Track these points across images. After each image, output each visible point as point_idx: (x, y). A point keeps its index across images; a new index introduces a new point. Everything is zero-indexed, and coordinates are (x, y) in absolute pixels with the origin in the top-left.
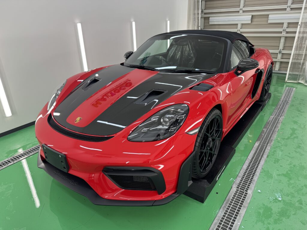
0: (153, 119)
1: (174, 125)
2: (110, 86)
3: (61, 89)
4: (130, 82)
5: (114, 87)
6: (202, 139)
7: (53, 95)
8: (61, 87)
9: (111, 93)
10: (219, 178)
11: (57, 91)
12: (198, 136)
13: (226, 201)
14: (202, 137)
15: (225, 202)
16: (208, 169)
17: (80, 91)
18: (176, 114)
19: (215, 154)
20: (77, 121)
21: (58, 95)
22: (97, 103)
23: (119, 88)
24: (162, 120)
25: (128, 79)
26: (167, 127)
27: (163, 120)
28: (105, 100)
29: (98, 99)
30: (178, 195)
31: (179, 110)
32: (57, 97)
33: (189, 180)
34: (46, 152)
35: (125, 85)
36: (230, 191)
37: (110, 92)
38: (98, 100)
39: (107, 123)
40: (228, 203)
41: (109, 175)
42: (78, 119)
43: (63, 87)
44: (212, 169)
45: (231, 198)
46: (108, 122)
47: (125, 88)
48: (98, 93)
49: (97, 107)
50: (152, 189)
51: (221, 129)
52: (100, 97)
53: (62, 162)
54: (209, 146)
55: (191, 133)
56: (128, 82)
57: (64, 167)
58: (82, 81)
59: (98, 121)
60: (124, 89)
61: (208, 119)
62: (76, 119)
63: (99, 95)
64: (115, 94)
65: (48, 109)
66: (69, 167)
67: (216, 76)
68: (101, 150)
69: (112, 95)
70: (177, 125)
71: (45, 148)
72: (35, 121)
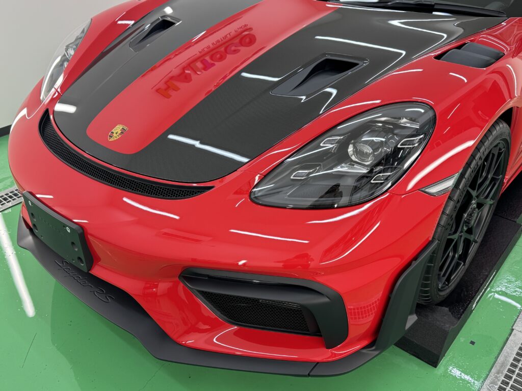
0: (327, 145)
1: (385, 166)
2: (203, 42)
3: (76, 45)
4: (252, 32)
5: (211, 46)
6: (459, 205)
7: (56, 59)
8: (76, 40)
9: (203, 61)
10: (477, 303)
11: (67, 50)
12: (450, 198)
13: (498, 368)
14: (458, 201)
15: (493, 370)
16: (456, 278)
17: (124, 52)
18: (396, 132)
19: (476, 242)
20: (115, 135)
21: (67, 60)
22: (168, 88)
23: (222, 49)
24: (351, 149)
25: (245, 25)
26: (365, 171)
27: (355, 147)
28: (187, 79)
29: (170, 75)
30: (377, 353)
31: (404, 120)
32: (66, 64)
33: (411, 313)
34: (32, 214)
35: (237, 41)
36: (507, 339)
37: (200, 58)
38: (172, 78)
39: (197, 144)
40: (502, 373)
41: (199, 291)
42: (118, 129)
43: (80, 38)
44: (462, 279)
45: (511, 361)
46: (201, 143)
47: (239, 48)
48: (170, 59)
49: (168, 97)
50: (308, 331)
51: (501, 176)
52: (176, 72)
53: (73, 243)
54: (467, 223)
55: (434, 190)
56: (246, 33)
57: (79, 258)
58: (132, 22)
59: (171, 137)
60: (235, 52)
61: (481, 151)
62: (113, 131)
63: (173, 67)
64: (213, 65)
65: (41, 98)
66: (91, 258)
67: (504, 24)
68: (177, 217)
69: (207, 67)
70: (393, 164)
71: (30, 204)
72: (9, 127)
